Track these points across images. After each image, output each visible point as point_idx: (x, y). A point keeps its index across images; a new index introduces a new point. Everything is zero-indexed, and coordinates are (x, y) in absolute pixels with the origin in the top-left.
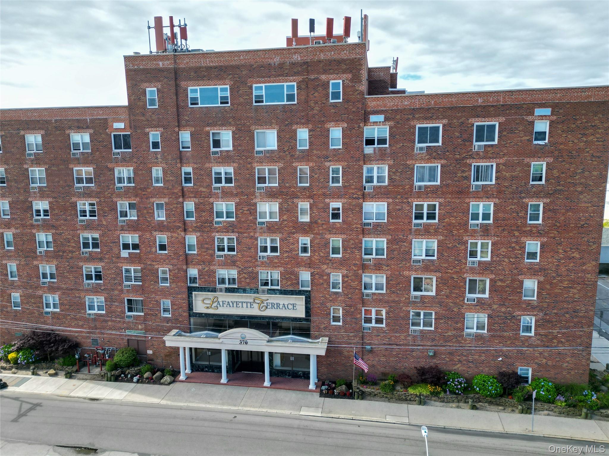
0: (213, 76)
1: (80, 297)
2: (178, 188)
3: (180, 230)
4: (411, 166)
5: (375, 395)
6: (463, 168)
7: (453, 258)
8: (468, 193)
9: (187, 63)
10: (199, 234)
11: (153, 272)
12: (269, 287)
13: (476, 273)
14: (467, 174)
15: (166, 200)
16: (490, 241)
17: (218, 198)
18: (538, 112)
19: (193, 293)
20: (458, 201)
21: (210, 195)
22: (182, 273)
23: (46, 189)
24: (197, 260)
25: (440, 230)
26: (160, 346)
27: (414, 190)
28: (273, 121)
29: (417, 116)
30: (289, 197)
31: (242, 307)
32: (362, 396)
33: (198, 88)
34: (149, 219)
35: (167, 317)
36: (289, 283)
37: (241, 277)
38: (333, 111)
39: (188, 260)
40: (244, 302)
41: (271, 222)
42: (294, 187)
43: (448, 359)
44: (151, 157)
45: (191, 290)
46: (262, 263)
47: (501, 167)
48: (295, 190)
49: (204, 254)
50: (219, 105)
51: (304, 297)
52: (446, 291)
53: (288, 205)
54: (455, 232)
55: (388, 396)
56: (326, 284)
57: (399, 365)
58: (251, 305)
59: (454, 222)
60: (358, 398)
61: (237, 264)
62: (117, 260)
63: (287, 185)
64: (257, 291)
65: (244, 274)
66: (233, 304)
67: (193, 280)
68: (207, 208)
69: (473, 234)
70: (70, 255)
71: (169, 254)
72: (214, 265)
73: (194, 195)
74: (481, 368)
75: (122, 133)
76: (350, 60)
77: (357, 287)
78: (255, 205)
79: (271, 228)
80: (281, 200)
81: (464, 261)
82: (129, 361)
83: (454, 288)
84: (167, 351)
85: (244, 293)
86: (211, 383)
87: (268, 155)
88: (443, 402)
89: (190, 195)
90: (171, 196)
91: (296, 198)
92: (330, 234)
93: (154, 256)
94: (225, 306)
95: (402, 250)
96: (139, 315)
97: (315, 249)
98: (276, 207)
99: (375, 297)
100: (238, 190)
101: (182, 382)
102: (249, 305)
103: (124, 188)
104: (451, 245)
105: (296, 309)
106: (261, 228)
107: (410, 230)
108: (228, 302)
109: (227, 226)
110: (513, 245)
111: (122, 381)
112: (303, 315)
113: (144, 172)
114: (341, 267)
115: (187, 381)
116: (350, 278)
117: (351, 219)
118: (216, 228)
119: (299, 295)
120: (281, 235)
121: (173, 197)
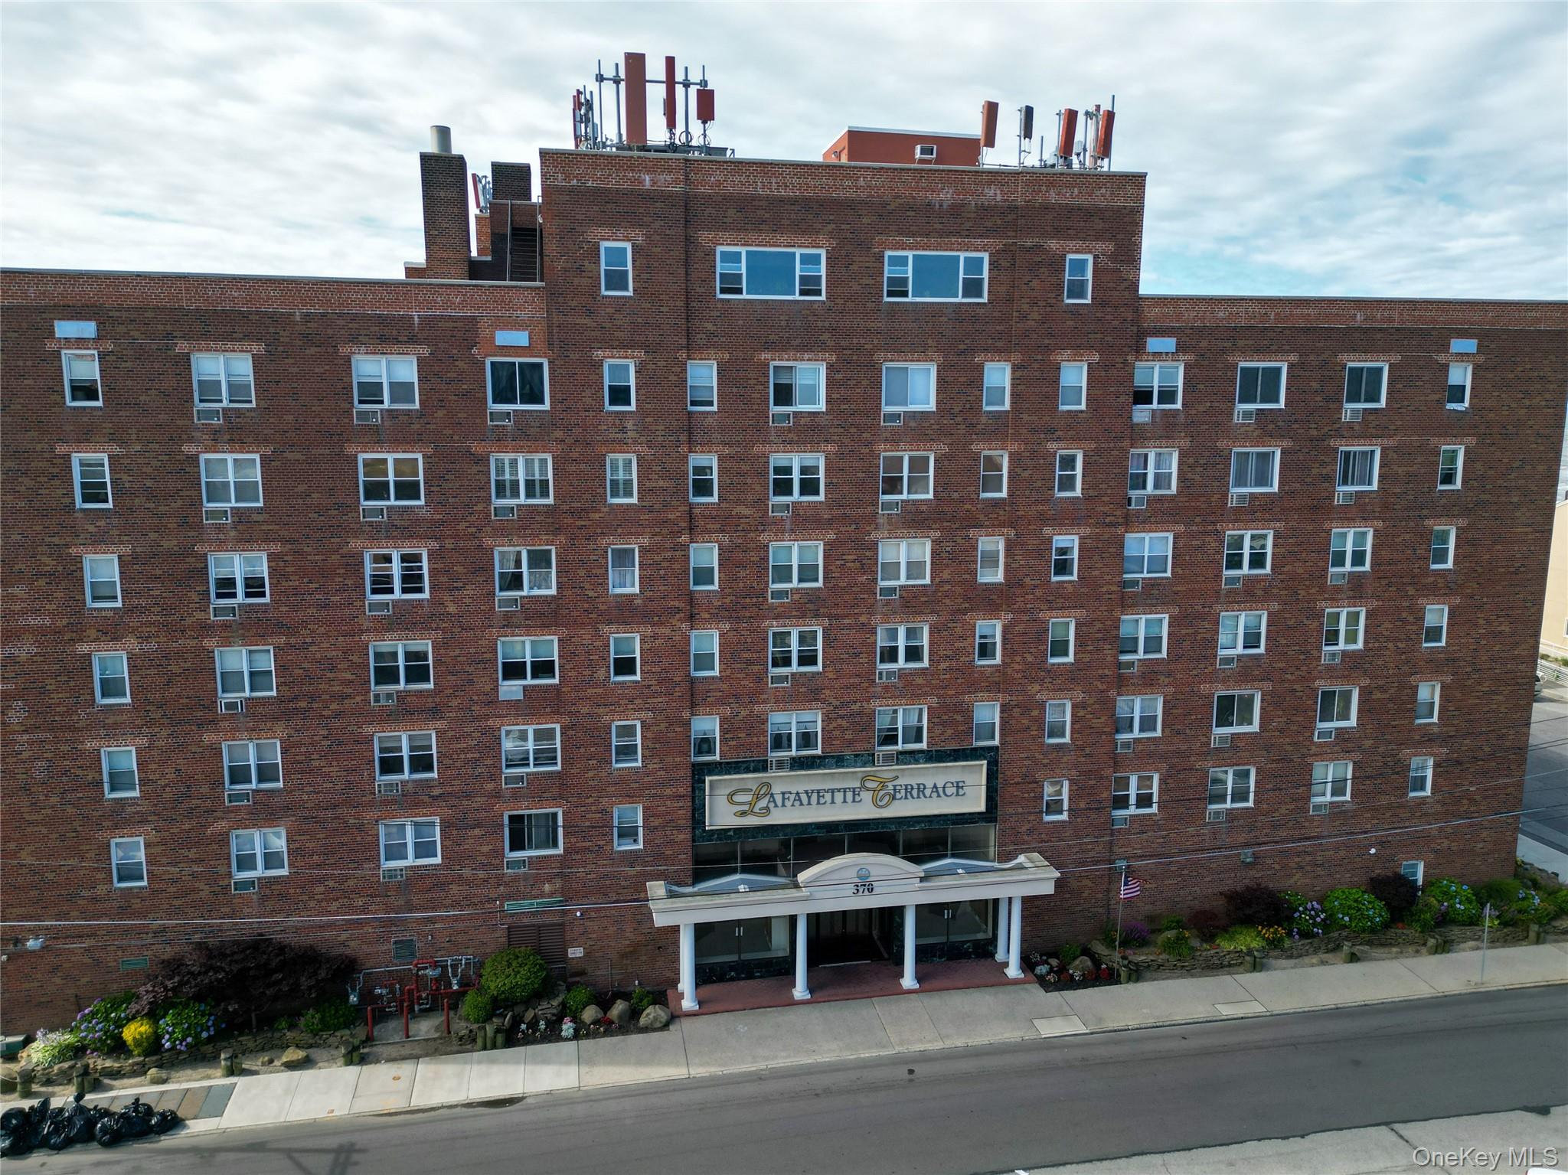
0: (785, 222)
1: (361, 829)
2: (680, 509)
3: (678, 616)
4: (1226, 453)
5: (1159, 966)
6: (1322, 458)
7: (1296, 648)
8: (1331, 508)
9: (719, 184)
10: (728, 626)
11: (596, 733)
12: (900, 747)
13: (1338, 677)
14: (1329, 468)
15: (645, 540)
16: (1364, 609)
17: (783, 531)
18: (1458, 345)
19: (708, 779)
20: (1309, 527)
21: (764, 523)
22: (677, 729)
23: (260, 518)
24: (721, 694)
25: (1275, 591)
27: (1229, 505)
28: (930, 341)
29: (1241, 343)
30: (957, 526)
31: (833, 802)
32: (1137, 974)
33: (743, 250)
34: (591, 594)
35: (631, 851)
36: (950, 732)
37: (831, 726)
38: (1070, 323)
39: (695, 696)
40: (839, 790)
41: (913, 586)
42: (972, 502)
43: (1277, 867)
44: (605, 427)
45: (699, 772)
46: (886, 688)
47: (1392, 455)
48: (974, 509)
49: (739, 676)
50: (797, 297)
51: (984, 762)
52: (1280, 720)
53: (954, 544)
54: (1302, 593)
55: (1187, 964)
56: (1035, 728)
57: (1182, 893)
58: (854, 795)
59: (1301, 571)
60: (1129, 980)
61: (823, 696)
62: (485, 711)
63: (955, 495)
64: (871, 760)
65: (839, 720)
66: (809, 798)
67: (705, 745)
68: (752, 559)
69: (1335, 595)
70: (334, 706)
71: (643, 683)
72: (765, 702)
73: (719, 526)
74: (1338, 876)
75: (517, 360)
76: (1112, 209)
77: (1105, 730)
78: (874, 546)
79: (912, 602)
80: (938, 534)
81: (1315, 653)
83: (1294, 712)
85: (838, 767)
87: (913, 424)
88: (1291, 957)
89: (708, 526)
90: (658, 530)
91: (974, 527)
92: (1051, 609)
93: (601, 690)
94: (788, 803)
95: (1198, 638)
96: (545, 857)
97: (1015, 646)
98: (924, 550)
99: (1140, 748)
100: (835, 512)
101: (695, 1015)
102: (849, 795)
103: (518, 510)
104: (1293, 620)
105: (964, 794)
106: (888, 603)
107: (1217, 592)
108: (798, 793)
109: (802, 601)
110: (1404, 615)
112: (981, 807)
113: (583, 466)
114: (1072, 686)
115: (703, 1010)
116: (1089, 709)
117: (1097, 573)
118: (772, 608)
119: (972, 760)
120: (933, 618)
121: (665, 531)
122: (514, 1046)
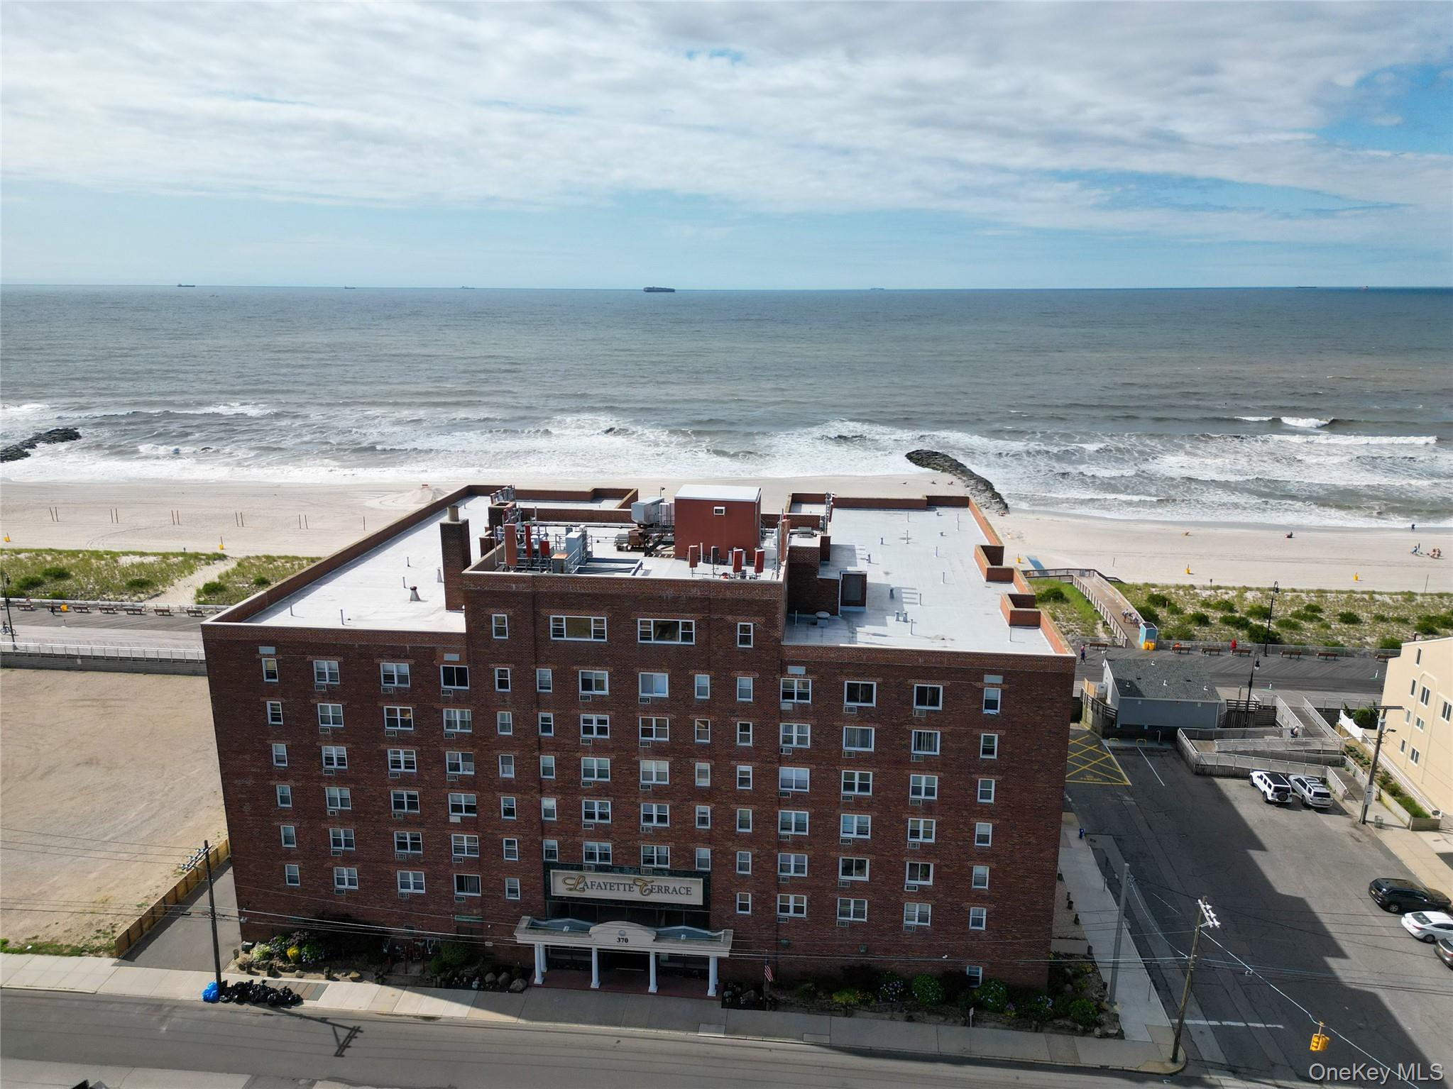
0: (584, 605)
1: (389, 873)
2: (535, 738)
3: (533, 790)
4: (839, 728)
5: (791, 1004)
6: (902, 735)
7: (890, 838)
8: (908, 763)
9: (550, 587)
10: (560, 796)
11: (495, 843)
12: (655, 865)
13: (918, 857)
14: (906, 741)
15: (517, 753)
16: (935, 820)
17: (588, 753)
18: (989, 679)
19: (551, 870)
20: (896, 772)
21: (578, 748)
22: (535, 845)
23: (343, 732)
24: (557, 829)
25: (875, 805)
26: (504, 937)
27: (843, 756)
28: (664, 663)
29: (845, 671)
30: (683, 756)
31: (618, 891)
32: (775, 1005)
33: (564, 617)
34: (491, 777)
35: (514, 900)
36: (682, 862)
37: (617, 852)
38: (742, 658)
39: (544, 829)
40: (621, 884)
41: (659, 785)
42: (691, 744)
43: (882, 957)
44: (496, 699)
45: (548, 867)
46: (646, 835)
47: (946, 736)
48: (692, 748)
49: (566, 822)
50: (592, 639)
51: (702, 880)
52: (882, 876)
53: (681, 765)
54: (893, 808)
55: (808, 1005)
56: (731, 865)
57: (823, 963)
58: (630, 888)
59: (891, 796)
60: (770, 1009)
61: (612, 836)
62: (443, 826)
63: (681, 741)
64: (638, 871)
65: (621, 849)
66: (606, 887)
67: (551, 853)
68: (572, 764)
69: (914, 812)
70: (376, 817)
71: (518, 821)
72: (581, 836)
73: (555, 747)
74: (923, 967)
75: (455, 666)
76: (763, 601)
77: (771, 870)
78: (638, 763)
79: (658, 793)
80: (672, 759)
81: (903, 842)
82: (460, 959)
83: (891, 873)
85: (620, 872)
86: (575, 987)
87: (656, 704)
88: (874, 1012)
89: (549, 747)
90: (523, 748)
91: (692, 756)
92: (737, 803)
93: (497, 822)
94: (594, 888)
95: (827, 826)
96: (473, 896)
97: (717, 821)
98: (664, 766)
99: (794, 882)
100: (615, 744)
101: (539, 986)
102: (627, 887)
103: (455, 734)
104: (887, 823)
105: (691, 894)
106: (645, 792)
107: (838, 803)
108: (599, 884)
109: (599, 787)
110: (961, 826)
111: (457, 987)
112: (700, 902)
113: (485, 716)
114: (751, 845)
116: (762, 858)
117: (763, 787)
118: (583, 790)
119: (695, 877)
120: (672, 802)
121: (526, 750)
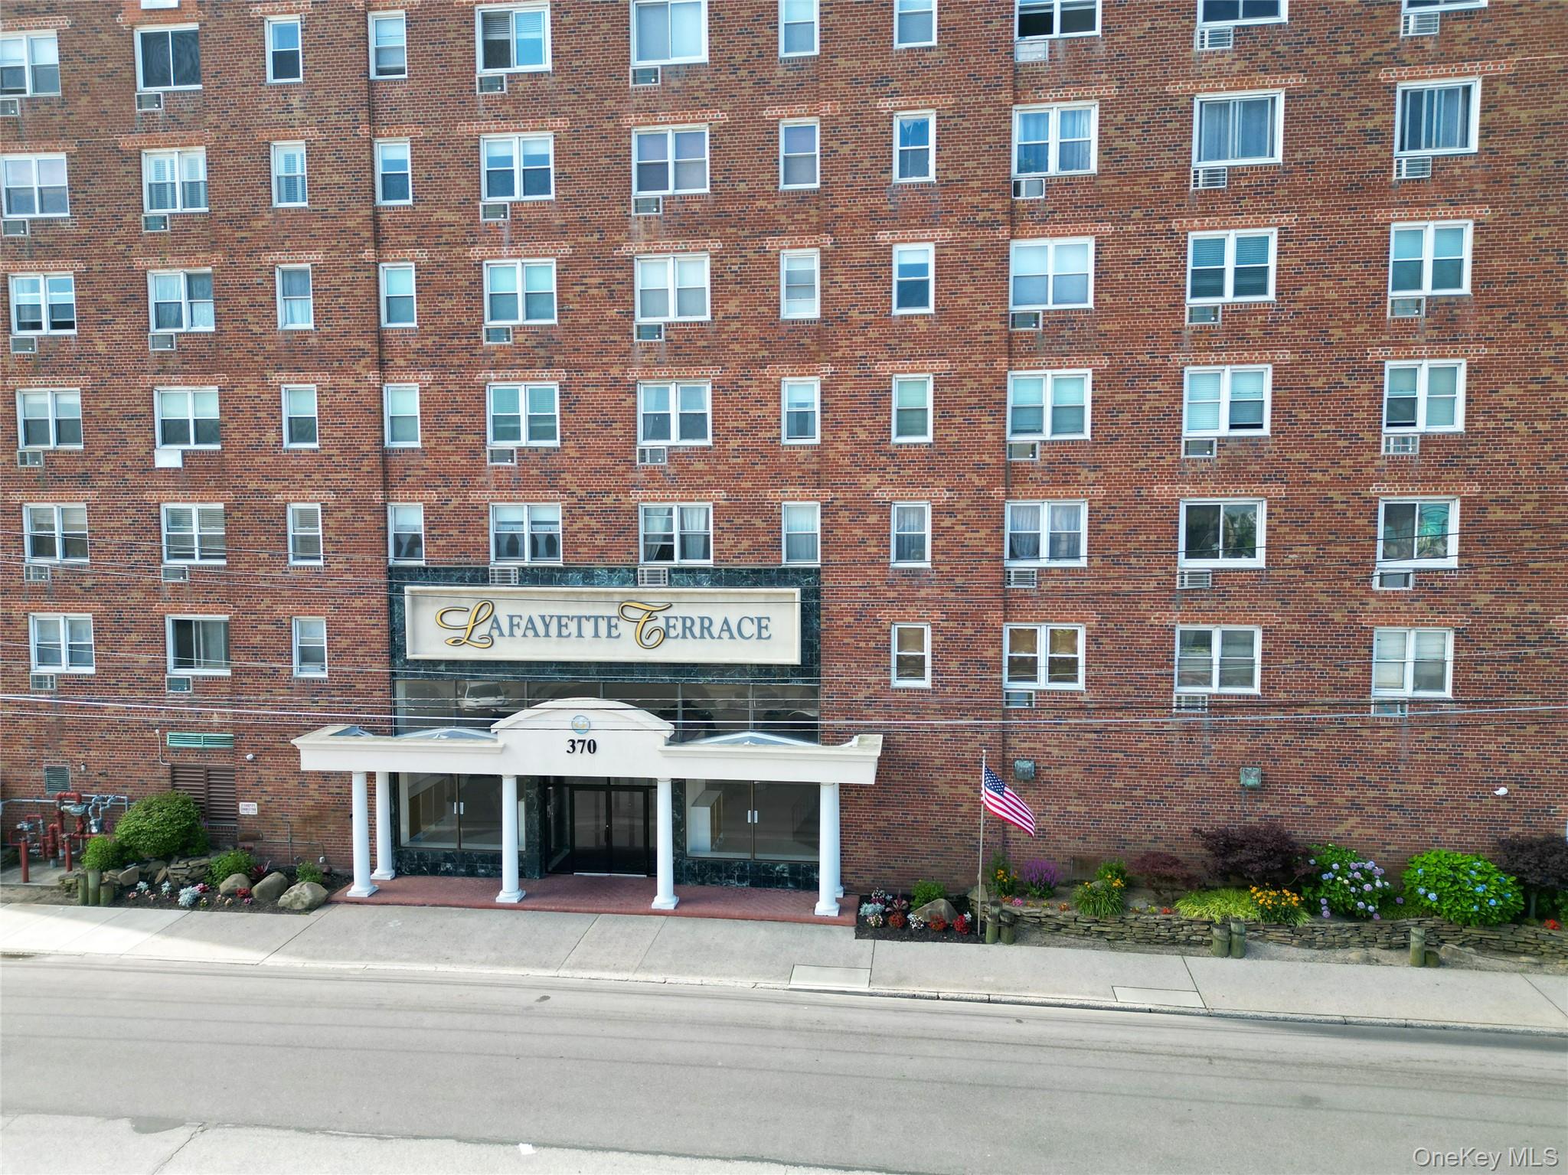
1: (8, 618)
2: (362, 213)
3: (363, 362)
4: (1183, 102)
5: (1058, 928)
6: (1365, 102)
7: (1329, 427)
8: (1386, 188)
10: (430, 377)
11: (266, 517)
12: (677, 561)
13: (1414, 481)
14: (1378, 120)
15: (318, 256)
16: (1464, 362)
17: (500, 246)
19: (407, 589)
20: (1346, 220)
21: (473, 234)
22: (367, 518)
24: (423, 472)
25: (1284, 329)
26: (285, 786)
27: (1192, 188)
30: (746, 232)
31: (580, 635)
32: (1012, 931)
34: (256, 329)
35: (313, 680)
36: (746, 544)
37: (575, 527)
39: (389, 473)
40: (588, 618)
41: (684, 323)
42: (768, 196)
43: (1310, 801)
44: (267, 106)
45: (397, 577)
46: (652, 474)
47: (1501, 89)
48: (771, 207)
49: (447, 448)
51: (797, 591)
52: (1304, 549)
53: (742, 260)
54: (1338, 333)
55: (1108, 929)
56: (874, 542)
57: (1134, 827)
58: (610, 627)
59: (1333, 295)
60: (997, 938)
61: (562, 482)
62: (140, 481)
63: (742, 187)
64: (631, 576)
65: (586, 518)
66: (547, 626)
67: (409, 545)
68: (460, 283)
69: (1403, 337)
71: (323, 452)
72: (483, 487)
73: (414, 238)
74: (1433, 830)
75: (170, 27)
77: (986, 550)
78: (628, 264)
79: (683, 349)
80: (719, 245)
81: (1368, 437)
82: (168, 836)
83: (1332, 538)
84: (312, 803)
85: (586, 584)
86: (461, 903)
87: (675, 85)
88: (1309, 944)
89: (401, 238)
90: (334, 243)
91: (772, 233)
92: (892, 358)
93: (270, 460)
94: (518, 632)
95: (1146, 408)
96: (213, 677)
97: (840, 416)
98: (697, 271)
99: (1050, 584)
100: (570, 215)
101: (358, 903)
102: (603, 626)
103: (171, 220)
104: (1322, 380)
105: (769, 637)
106: (649, 349)
107: (1177, 332)
108: (530, 620)
109: (528, 344)
111: (140, 902)
112: (792, 656)
113: (241, 159)
114: (930, 480)
116: (960, 517)
117: (966, 301)
118: (488, 354)
119: (780, 585)
120: (716, 372)
121: (343, 244)
122: (119, 905)
